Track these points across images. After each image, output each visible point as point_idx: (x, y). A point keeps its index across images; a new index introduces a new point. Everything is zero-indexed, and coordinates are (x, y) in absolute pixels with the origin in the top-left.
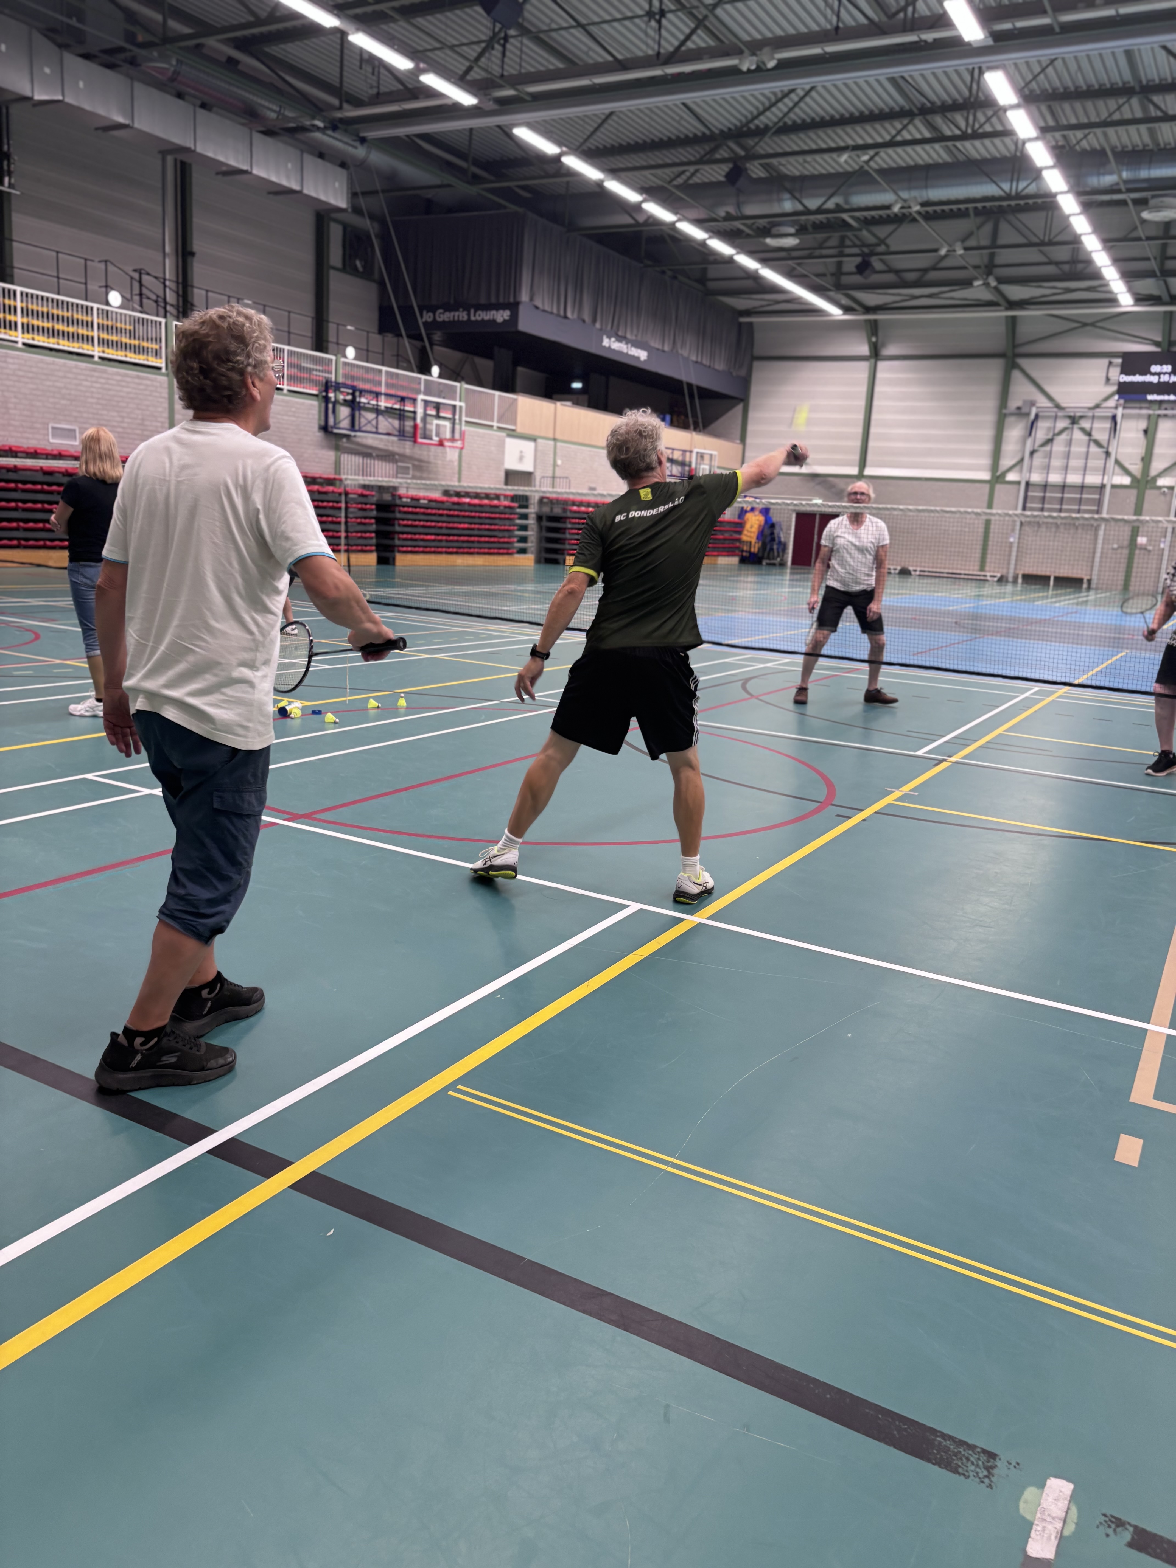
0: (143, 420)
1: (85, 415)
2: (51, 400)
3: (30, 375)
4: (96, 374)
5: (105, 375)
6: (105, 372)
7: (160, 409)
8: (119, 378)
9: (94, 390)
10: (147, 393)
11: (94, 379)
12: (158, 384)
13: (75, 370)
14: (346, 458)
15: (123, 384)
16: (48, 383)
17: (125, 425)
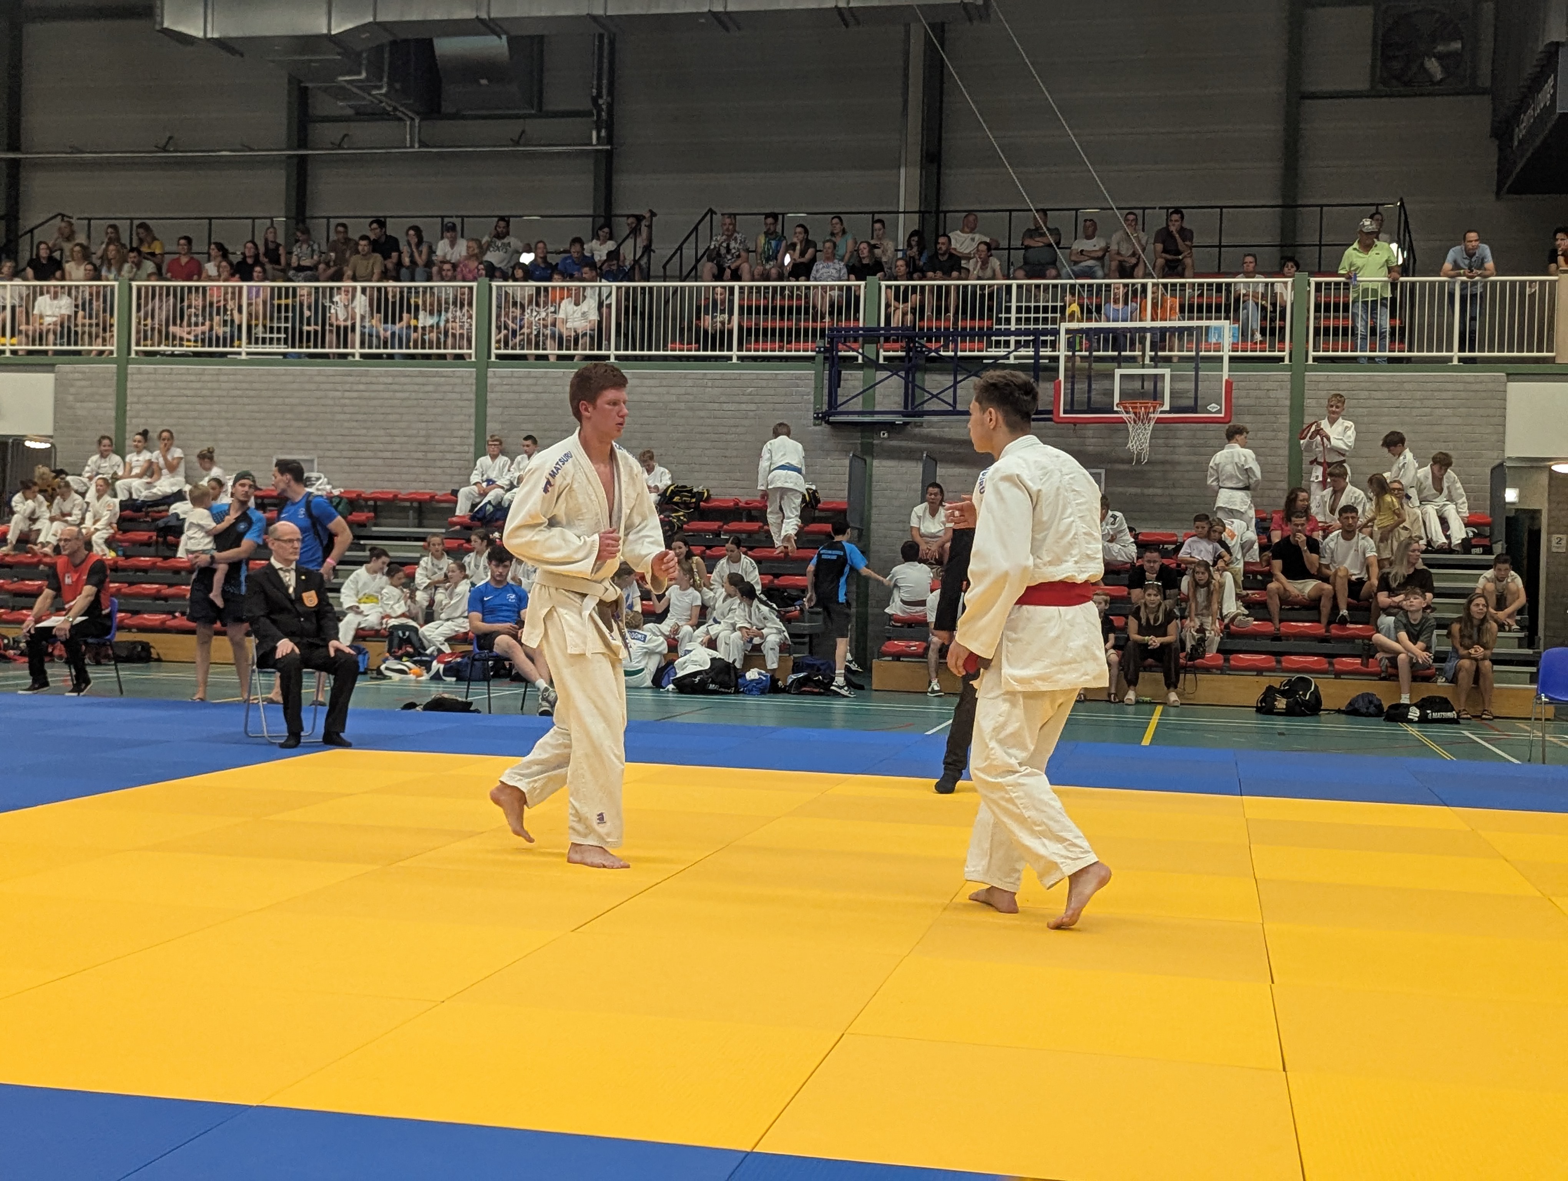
0: (428, 436)
1: (330, 439)
2: (279, 423)
3: (252, 393)
4: (350, 379)
5: (364, 379)
6: (366, 374)
7: (461, 418)
8: (390, 380)
9: (347, 401)
10: (436, 396)
11: (347, 387)
12: (459, 381)
13: (317, 379)
14: (881, 468)
15: (396, 387)
16: (276, 401)
17: (395, 447)
